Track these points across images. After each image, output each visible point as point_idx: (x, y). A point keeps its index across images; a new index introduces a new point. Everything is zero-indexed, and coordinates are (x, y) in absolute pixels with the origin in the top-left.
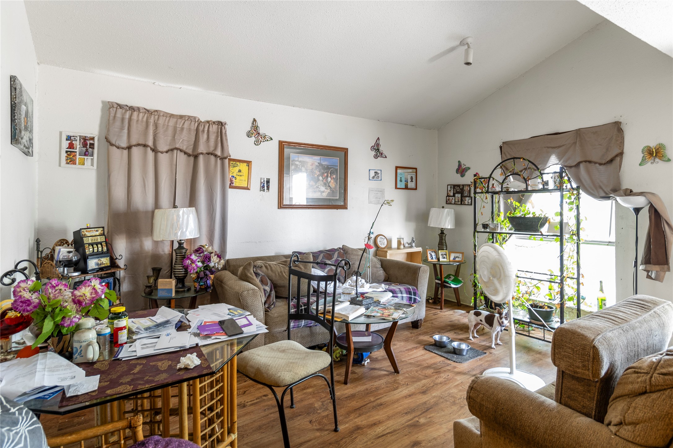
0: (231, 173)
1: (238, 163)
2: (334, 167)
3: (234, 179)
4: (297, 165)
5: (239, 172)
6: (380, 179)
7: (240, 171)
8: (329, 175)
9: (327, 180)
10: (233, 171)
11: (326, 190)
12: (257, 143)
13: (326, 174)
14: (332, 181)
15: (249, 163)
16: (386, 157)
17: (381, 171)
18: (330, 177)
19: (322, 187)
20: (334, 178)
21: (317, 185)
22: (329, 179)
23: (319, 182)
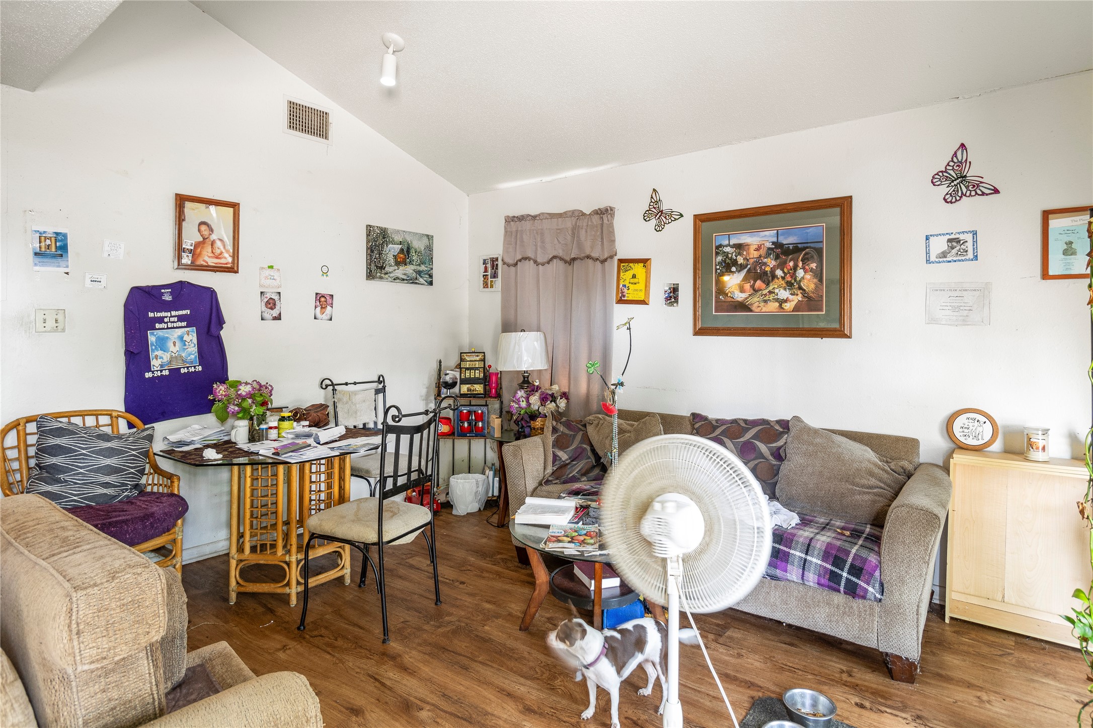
0: (622, 280)
1: (631, 265)
2: (812, 245)
3: (625, 290)
4: (728, 253)
5: (633, 278)
6: (970, 255)
7: (634, 276)
8: (800, 264)
9: (794, 276)
10: (624, 277)
11: (791, 297)
12: (659, 228)
13: (791, 264)
14: (808, 276)
15: (645, 262)
16: (996, 191)
17: (975, 233)
18: (803, 268)
19: (782, 291)
20: (812, 270)
21: (771, 288)
22: (800, 273)
23: (776, 280)
